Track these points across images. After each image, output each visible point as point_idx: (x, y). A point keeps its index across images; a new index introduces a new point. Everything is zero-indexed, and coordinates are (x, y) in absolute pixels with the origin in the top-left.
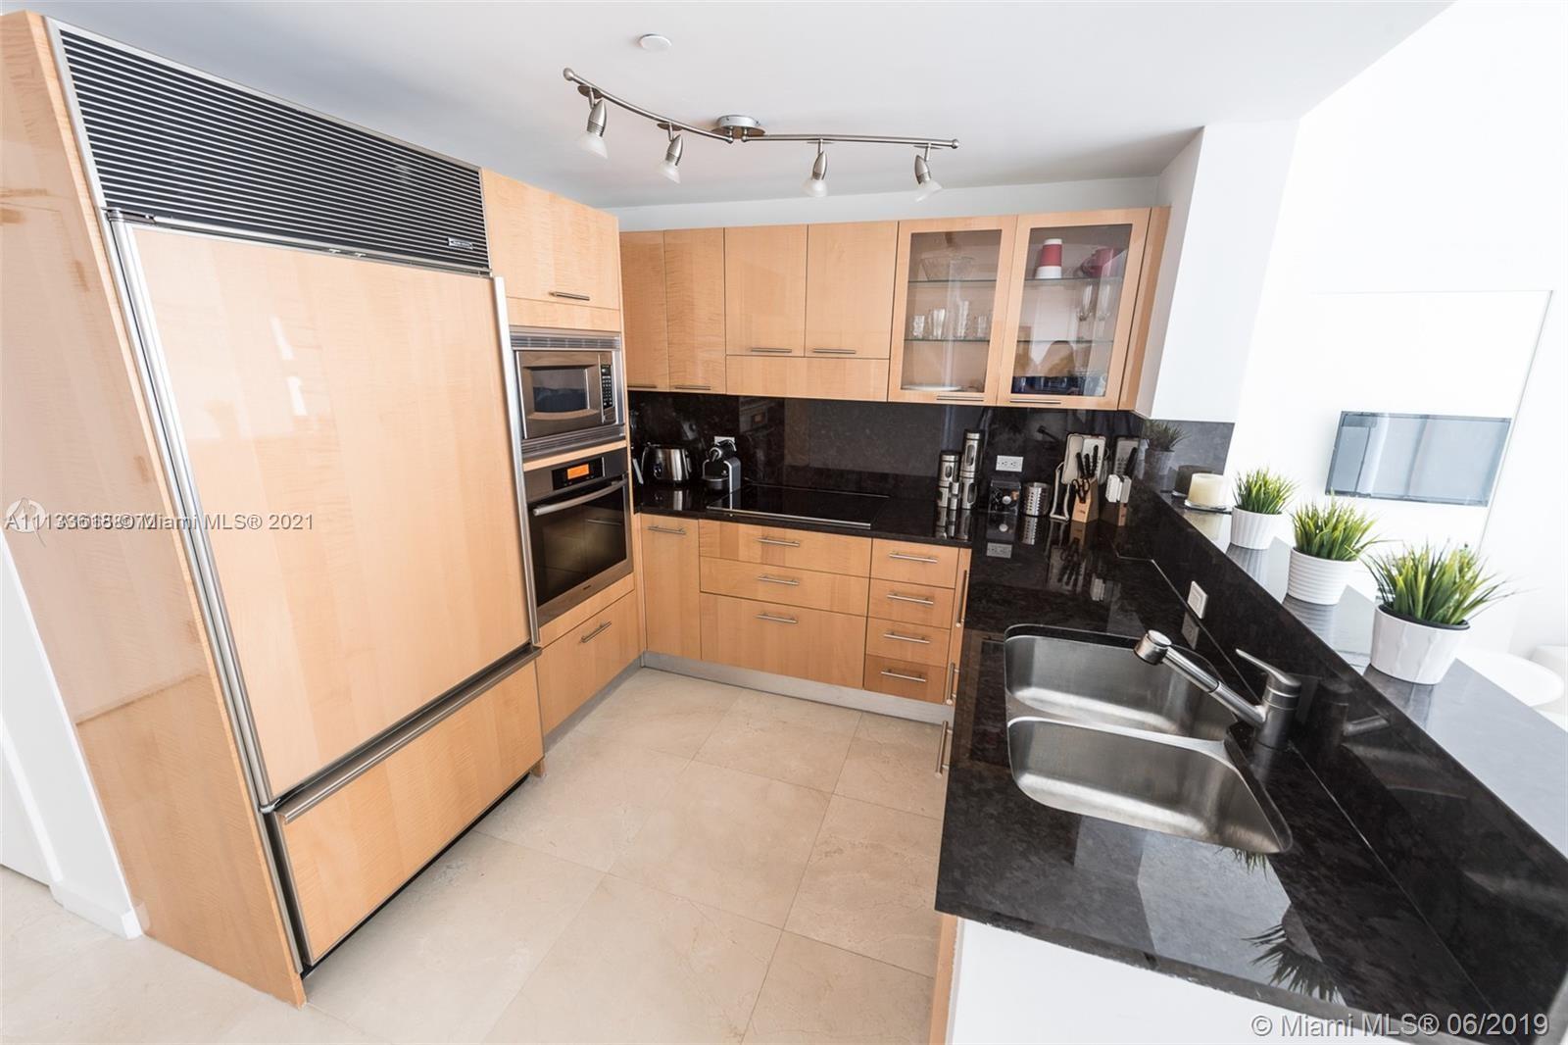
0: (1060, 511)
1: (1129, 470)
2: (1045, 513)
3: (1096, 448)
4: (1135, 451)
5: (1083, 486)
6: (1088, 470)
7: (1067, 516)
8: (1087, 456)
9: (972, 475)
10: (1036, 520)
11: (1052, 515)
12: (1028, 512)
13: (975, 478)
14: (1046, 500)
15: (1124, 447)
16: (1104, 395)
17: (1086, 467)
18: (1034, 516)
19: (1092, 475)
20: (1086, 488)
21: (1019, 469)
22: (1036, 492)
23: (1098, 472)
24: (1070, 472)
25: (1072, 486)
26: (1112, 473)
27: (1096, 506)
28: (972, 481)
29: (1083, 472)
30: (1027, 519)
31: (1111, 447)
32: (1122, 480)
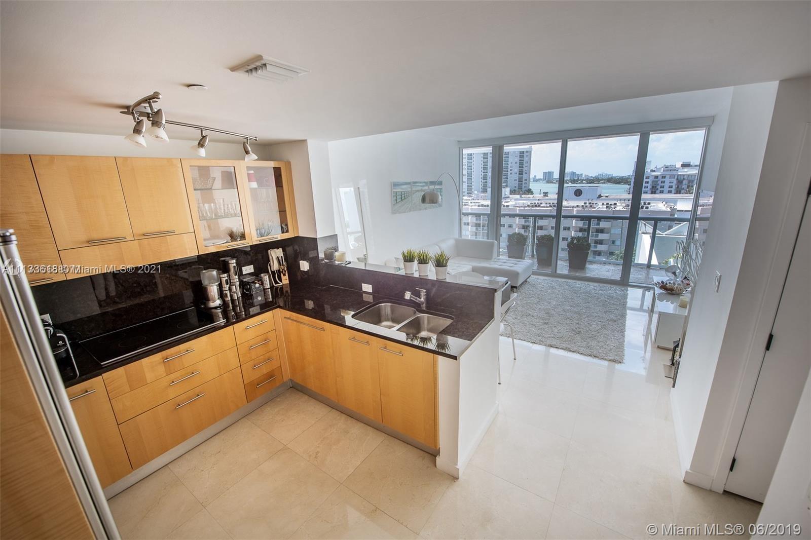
7: (281, 283)
11: (274, 285)
20: (285, 270)
21: (253, 270)
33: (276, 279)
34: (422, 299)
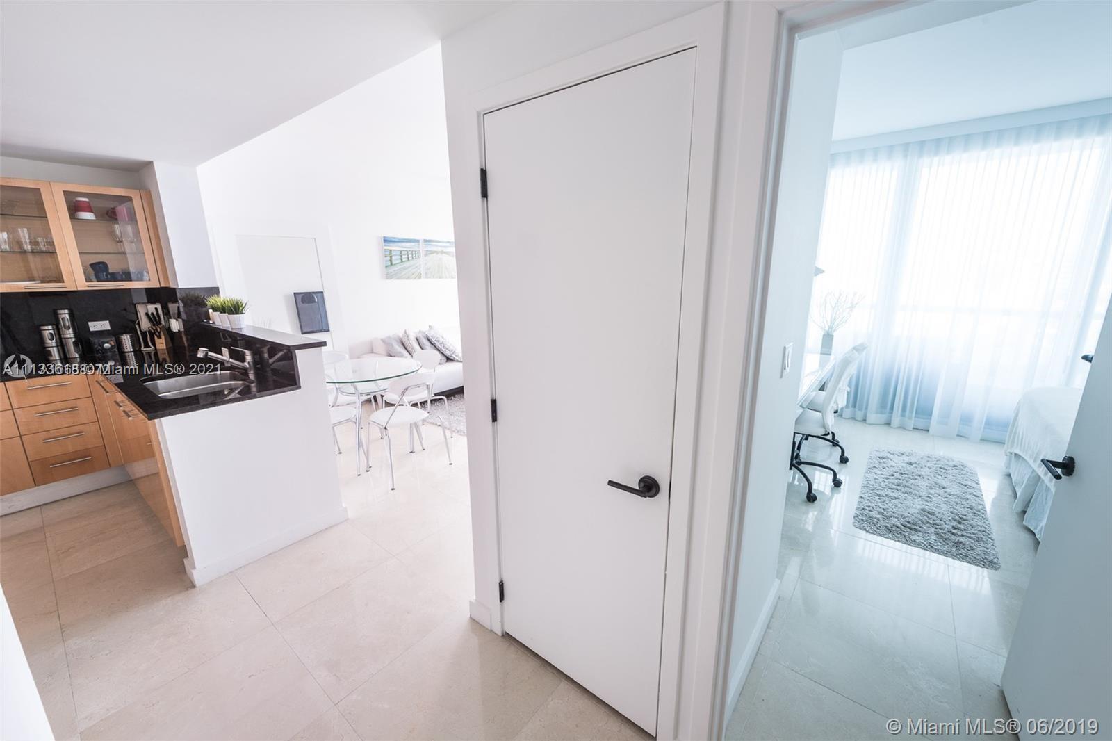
0: (147, 346)
1: (179, 316)
2: (137, 349)
3: (156, 309)
4: (178, 307)
5: (156, 329)
6: (156, 320)
7: (153, 347)
8: (152, 314)
9: (72, 336)
10: (133, 354)
11: (142, 349)
12: (126, 350)
13: (75, 337)
14: (135, 341)
15: (173, 307)
16: (150, 280)
17: (153, 319)
18: (131, 352)
19: (160, 324)
20: (159, 330)
21: (109, 328)
22: (126, 339)
23: (163, 322)
24: (145, 324)
25: (150, 332)
26: (171, 318)
27: (168, 339)
28: (73, 340)
29: (153, 323)
30: (127, 354)
31: (165, 308)
32: (177, 320)
33: (147, 342)
34: (246, 364)
